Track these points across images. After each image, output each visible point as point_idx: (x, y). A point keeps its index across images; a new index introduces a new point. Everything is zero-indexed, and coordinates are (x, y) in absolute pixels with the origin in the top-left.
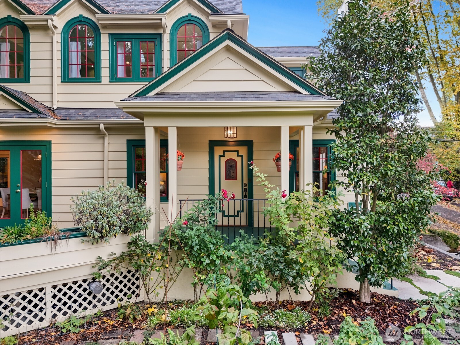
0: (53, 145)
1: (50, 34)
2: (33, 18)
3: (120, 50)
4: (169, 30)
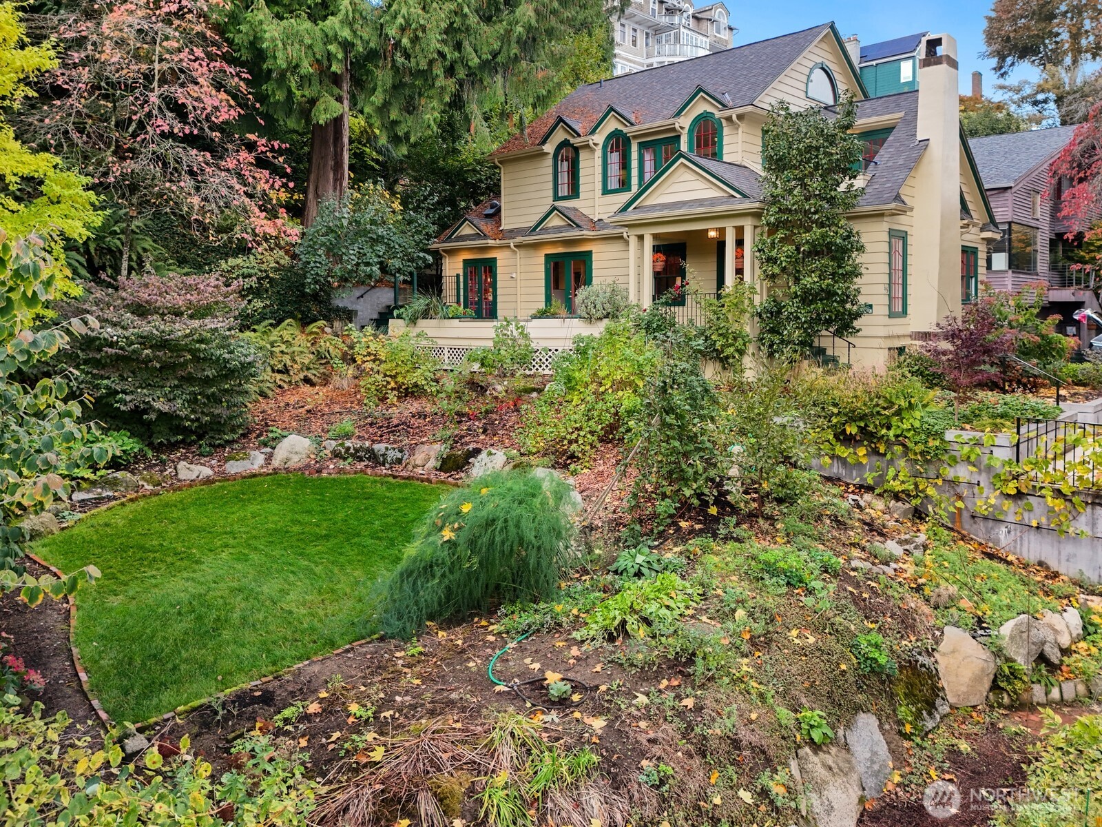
0: (593, 255)
1: (593, 151)
2: (578, 140)
3: (647, 157)
4: (686, 130)
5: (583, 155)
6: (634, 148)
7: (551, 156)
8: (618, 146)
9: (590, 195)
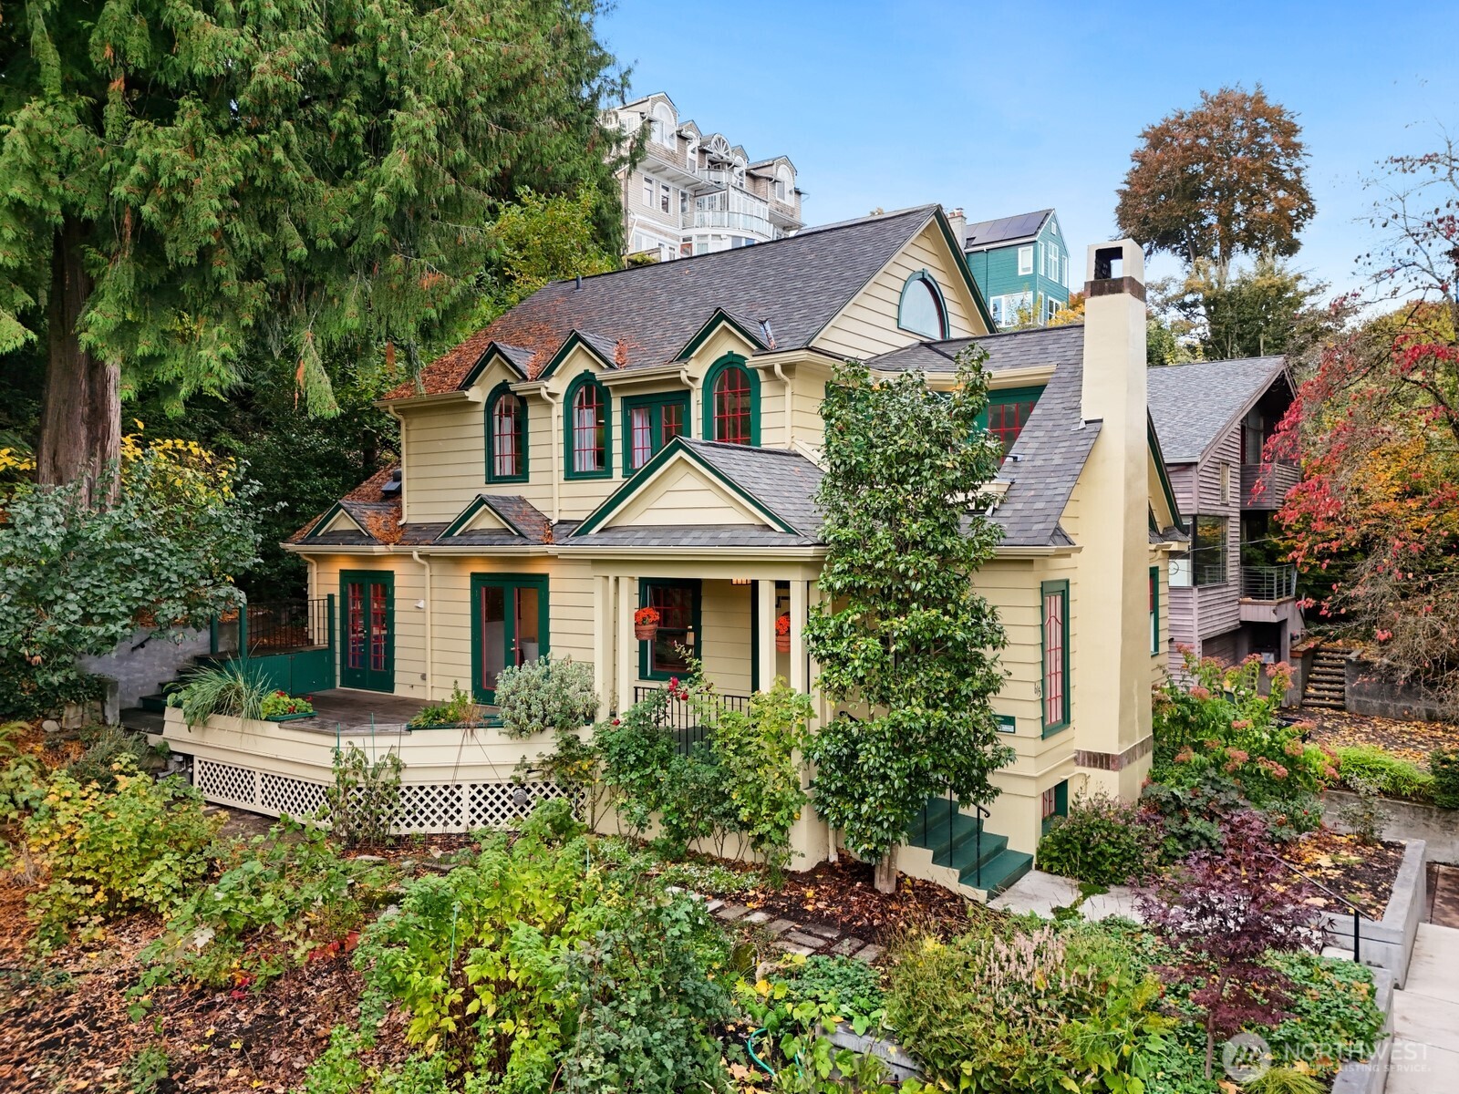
0: (551, 581)
1: (549, 405)
2: (523, 385)
3: (638, 421)
4: (700, 384)
5: (533, 412)
6: (616, 405)
7: (482, 407)
8: (589, 402)
9: (544, 478)
